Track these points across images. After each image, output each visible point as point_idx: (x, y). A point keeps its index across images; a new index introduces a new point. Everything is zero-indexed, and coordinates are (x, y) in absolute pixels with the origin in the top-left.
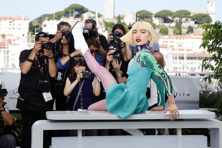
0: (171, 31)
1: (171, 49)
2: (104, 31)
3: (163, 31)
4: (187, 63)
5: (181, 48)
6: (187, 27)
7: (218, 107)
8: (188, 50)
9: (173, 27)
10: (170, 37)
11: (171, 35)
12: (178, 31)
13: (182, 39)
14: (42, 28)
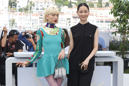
0: (95, 5)
1: (96, 16)
2: (55, 5)
3: (91, 5)
4: (105, 25)
5: (102, 15)
6: (105, 3)
7: (120, 50)
8: (105, 17)
9: (97, 3)
10: (95, 9)
11: (95, 8)
12: (100, 5)
13: (102, 10)
14: (16, 4)
